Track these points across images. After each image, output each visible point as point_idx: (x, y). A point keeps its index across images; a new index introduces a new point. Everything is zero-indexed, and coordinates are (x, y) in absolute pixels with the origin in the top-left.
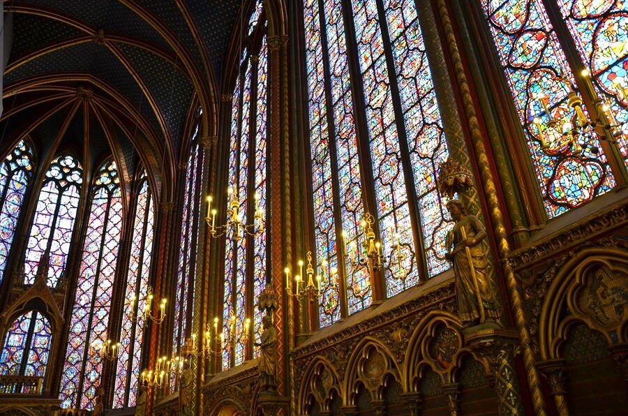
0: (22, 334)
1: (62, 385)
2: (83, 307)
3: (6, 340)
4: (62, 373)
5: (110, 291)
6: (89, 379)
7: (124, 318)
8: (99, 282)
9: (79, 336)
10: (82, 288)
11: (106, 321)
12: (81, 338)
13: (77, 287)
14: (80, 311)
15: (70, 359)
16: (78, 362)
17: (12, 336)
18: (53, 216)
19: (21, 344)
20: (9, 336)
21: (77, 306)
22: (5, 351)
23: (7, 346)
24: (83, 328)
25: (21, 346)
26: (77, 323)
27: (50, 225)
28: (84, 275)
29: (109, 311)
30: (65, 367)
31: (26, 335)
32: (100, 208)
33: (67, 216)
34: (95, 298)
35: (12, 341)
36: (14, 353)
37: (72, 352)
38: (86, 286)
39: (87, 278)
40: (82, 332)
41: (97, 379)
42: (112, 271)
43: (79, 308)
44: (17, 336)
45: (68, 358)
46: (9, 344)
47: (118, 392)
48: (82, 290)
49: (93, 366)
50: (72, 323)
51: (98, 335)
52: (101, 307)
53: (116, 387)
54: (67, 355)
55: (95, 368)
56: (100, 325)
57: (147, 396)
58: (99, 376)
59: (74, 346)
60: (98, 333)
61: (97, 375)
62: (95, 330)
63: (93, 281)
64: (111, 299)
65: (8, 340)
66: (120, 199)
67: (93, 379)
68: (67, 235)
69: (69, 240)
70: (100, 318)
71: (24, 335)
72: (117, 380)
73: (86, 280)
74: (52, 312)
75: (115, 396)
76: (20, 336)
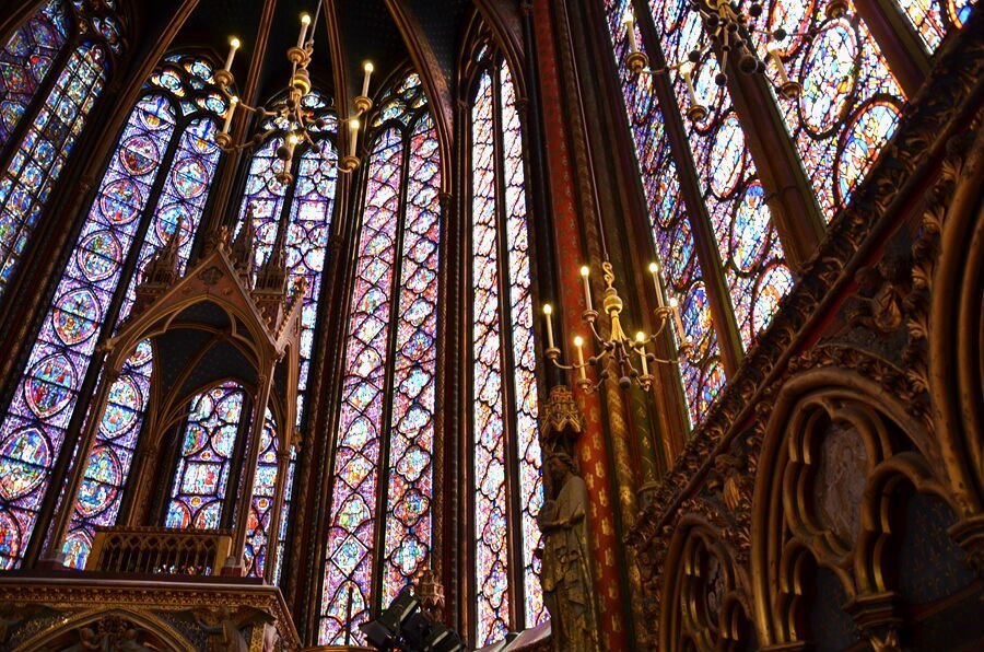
0: (215, 463)
1: (325, 595)
2: (368, 380)
3: (178, 480)
4: (324, 560)
5: (432, 325)
6: (398, 568)
7: (476, 374)
8: (401, 311)
9: (361, 453)
10: (360, 336)
11: (429, 400)
12: (367, 458)
13: (347, 338)
14: (361, 390)
15: (343, 520)
16: (364, 524)
17: (192, 469)
18: (281, 202)
19: (213, 487)
20: (185, 468)
21: (353, 381)
22: (174, 506)
23: (181, 493)
24: (370, 431)
25: (215, 494)
26: (354, 422)
27: (277, 217)
28: (363, 308)
29: (433, 371)
30: (332, 543)
31: (227, 466)
32: (387, 167)
33: (314, 197)
34: (392, 352)
35: (192, 481)
36: (198, 511)
37: (347, 500)
38: (371, 330)
39: (370, 311)
40: (370, 443)
41: (420, 564)
42: (431, 277)
43: (358, 385)
44: (203, 467)
45: (337, 517)
46: (186, 488)
47: (488, 592)
48: (360, 341)
49: (405, 526)
50: (342, 426)
51: (412, 440)
52: (413, 368)
53: (480, 575)
54: (335, 509)
55: (411, 534)
56: (414, 413)
57: (590, 496)
58: (427, 553)
59: (353, 482)
60: (410, 435)
61: (421, 550)
62: (402, 429)
63: (385, 314)
64: (437, 342)
65: (182, 478)
66: (433, 134)
67: (408, 564)
68: (316, 233)
69: (323, 241)
70: (413, 394)
71: (222, 465)
72: (482, 554)
73: (369, 316)
74: (248, 335)
75: (482, 606)
76: (212, 468)
